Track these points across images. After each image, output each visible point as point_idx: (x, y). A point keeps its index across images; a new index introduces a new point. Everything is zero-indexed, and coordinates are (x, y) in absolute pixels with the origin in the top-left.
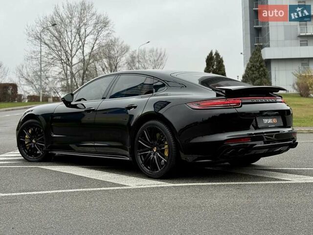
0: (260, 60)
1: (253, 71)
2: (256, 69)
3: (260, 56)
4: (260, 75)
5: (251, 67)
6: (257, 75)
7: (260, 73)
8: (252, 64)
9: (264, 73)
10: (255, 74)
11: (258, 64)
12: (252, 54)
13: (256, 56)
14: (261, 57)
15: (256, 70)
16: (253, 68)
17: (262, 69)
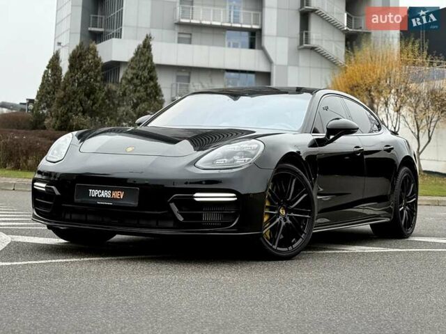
0: (149, 65)
1: (136, 86)
2: (142, 83)
3: (150, 58)
4: (147, 95)
5: (132, 79)
6: (143, 94)
7: (149, 91)
8: (135, 71)
9: (156, 92)
10: (139, 91)
11: (146, 74)
12: (136, 54)
13: (143, 58)
14: (152, 60)
15: (141, 85)
16: (136, 81)
17: (152, 83)
